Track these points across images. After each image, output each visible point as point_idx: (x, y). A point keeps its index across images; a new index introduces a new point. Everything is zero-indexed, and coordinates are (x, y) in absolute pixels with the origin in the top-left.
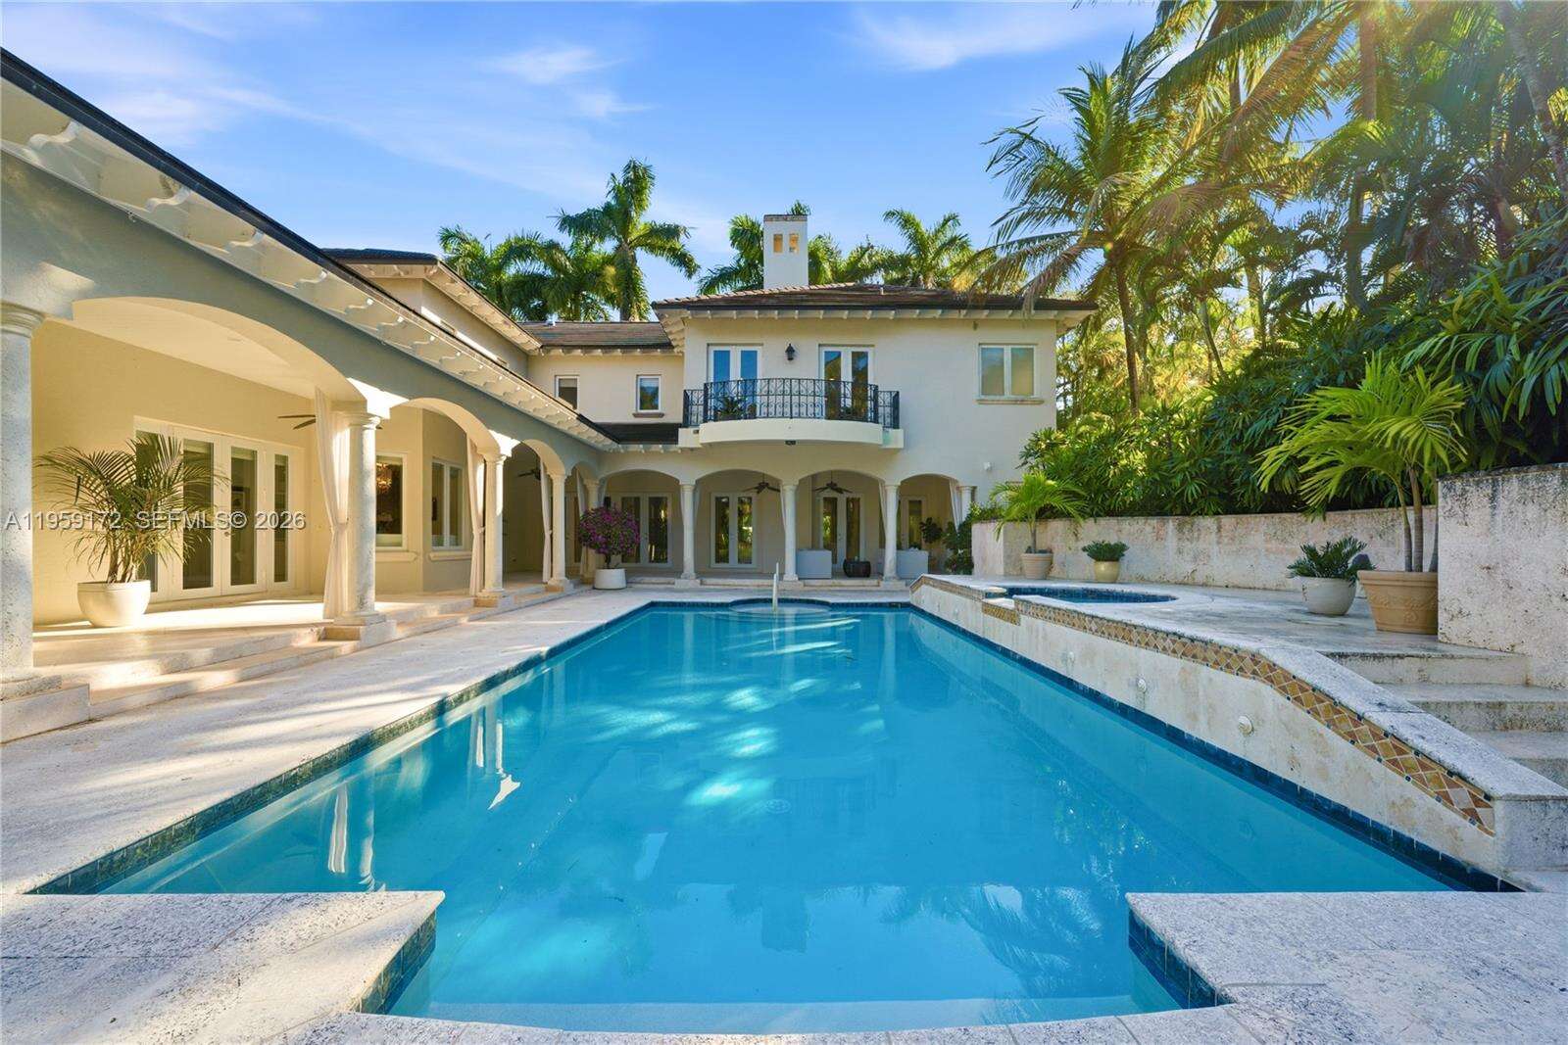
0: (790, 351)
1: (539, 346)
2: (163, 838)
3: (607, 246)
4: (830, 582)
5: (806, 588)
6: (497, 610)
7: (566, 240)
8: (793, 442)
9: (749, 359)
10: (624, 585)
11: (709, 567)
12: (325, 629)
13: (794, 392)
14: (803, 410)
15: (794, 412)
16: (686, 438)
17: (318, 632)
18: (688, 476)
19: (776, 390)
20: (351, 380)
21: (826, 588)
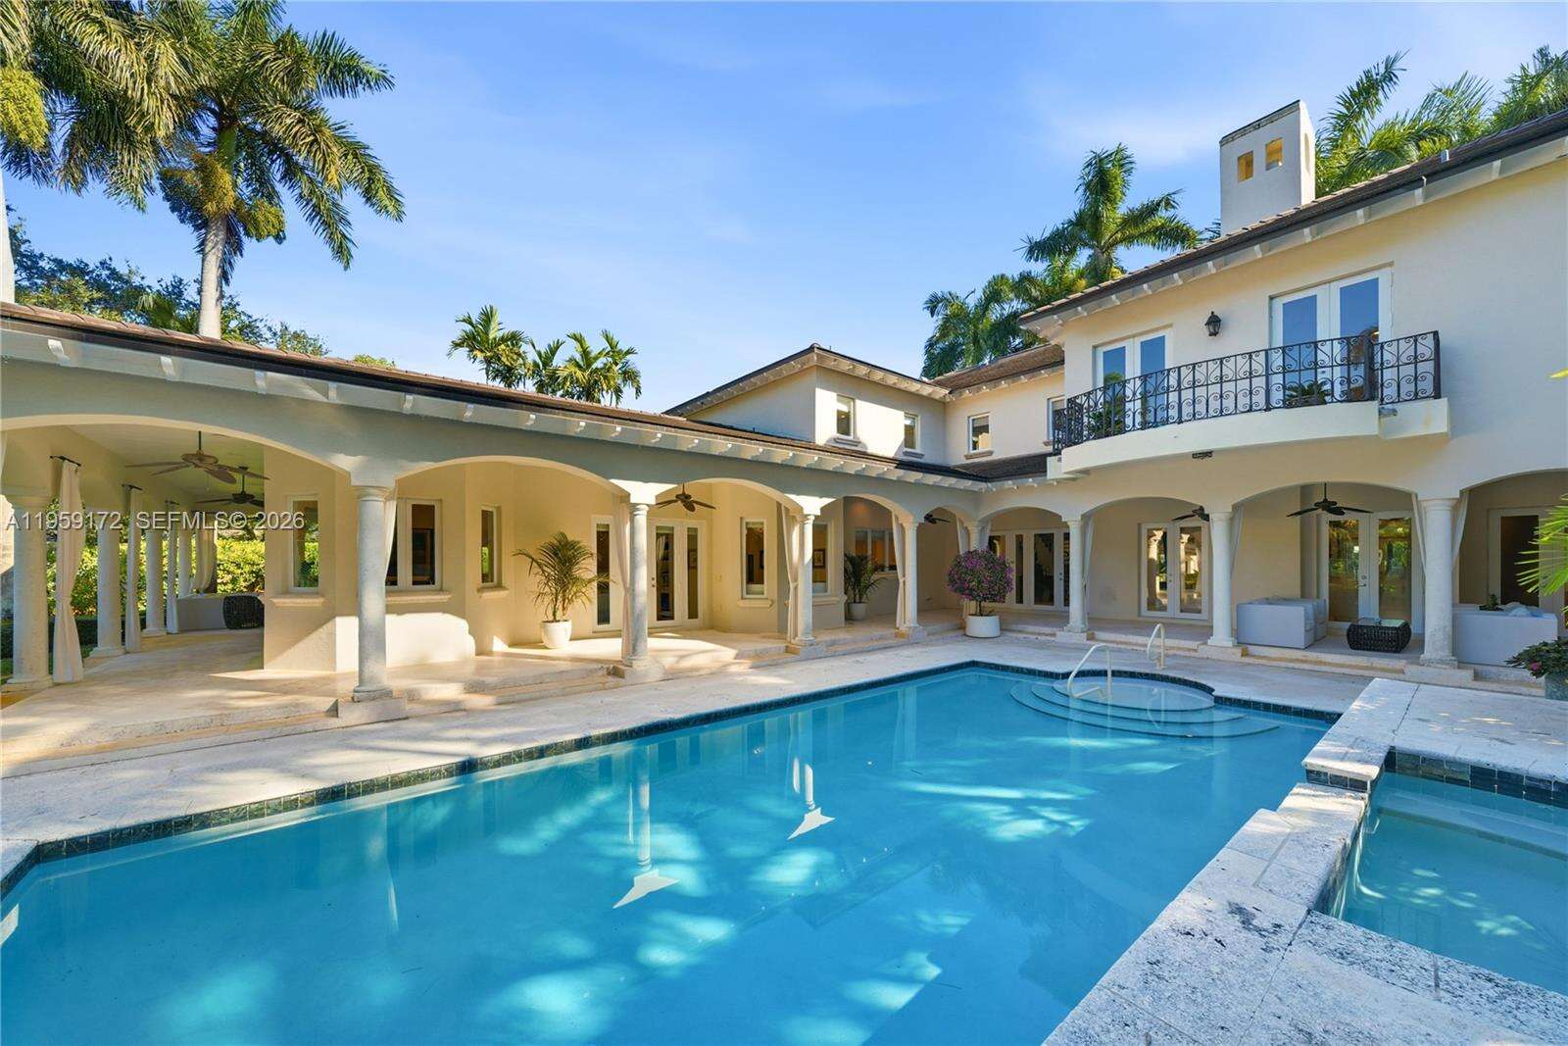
0: (1214, 324)
1: (947, 392)
2: (121, 834)
3: (1083, 257)
4: (1299, 654)
5: (1246, 660)
6: (798, 657)
7: (1038, 268)
8: (1208, 454)
9: (1153, 350)
10: (997, 632)
11: (1139, 615)
12: (614, 667)
13: (1185, 384)
14: (1229, 403)
15: (1184, 414)
16: (1056, 469)
17: (608, 669)
18: (1071, 511)
19: (1207, 379)
20: (613, 481)
21: (1283, 664)
